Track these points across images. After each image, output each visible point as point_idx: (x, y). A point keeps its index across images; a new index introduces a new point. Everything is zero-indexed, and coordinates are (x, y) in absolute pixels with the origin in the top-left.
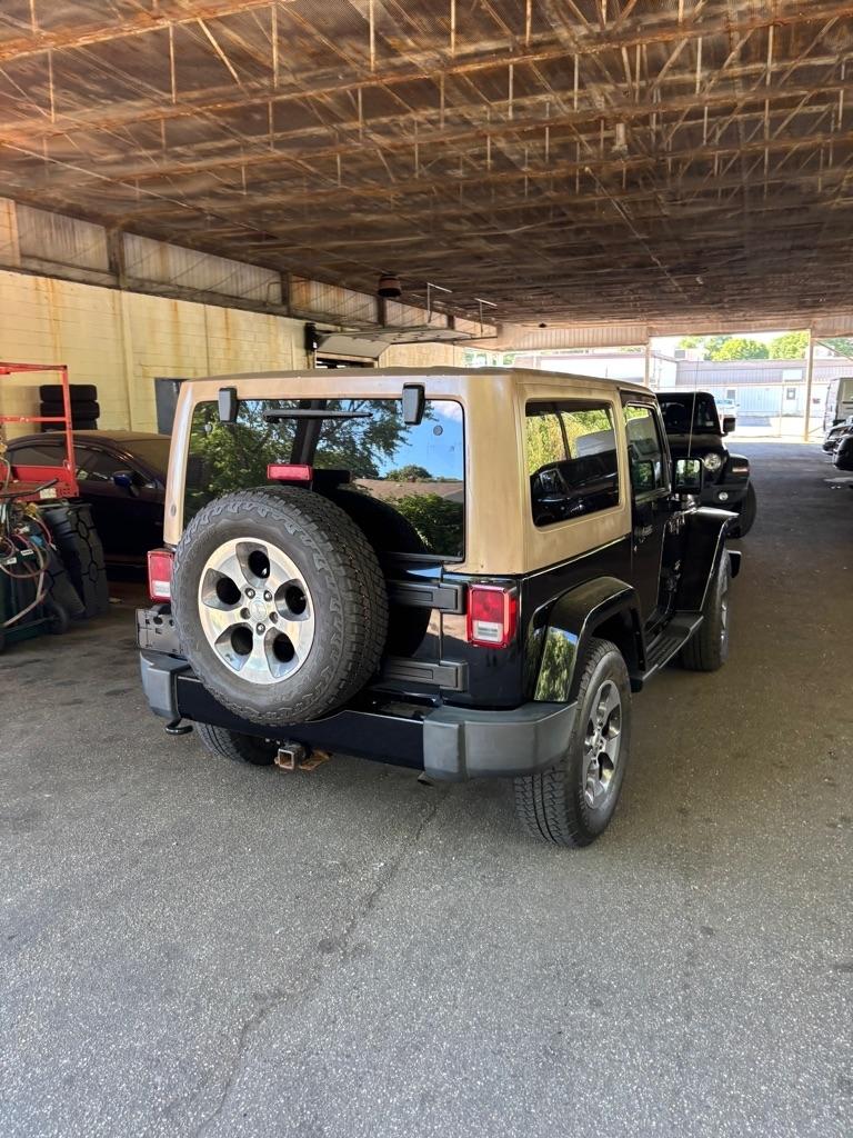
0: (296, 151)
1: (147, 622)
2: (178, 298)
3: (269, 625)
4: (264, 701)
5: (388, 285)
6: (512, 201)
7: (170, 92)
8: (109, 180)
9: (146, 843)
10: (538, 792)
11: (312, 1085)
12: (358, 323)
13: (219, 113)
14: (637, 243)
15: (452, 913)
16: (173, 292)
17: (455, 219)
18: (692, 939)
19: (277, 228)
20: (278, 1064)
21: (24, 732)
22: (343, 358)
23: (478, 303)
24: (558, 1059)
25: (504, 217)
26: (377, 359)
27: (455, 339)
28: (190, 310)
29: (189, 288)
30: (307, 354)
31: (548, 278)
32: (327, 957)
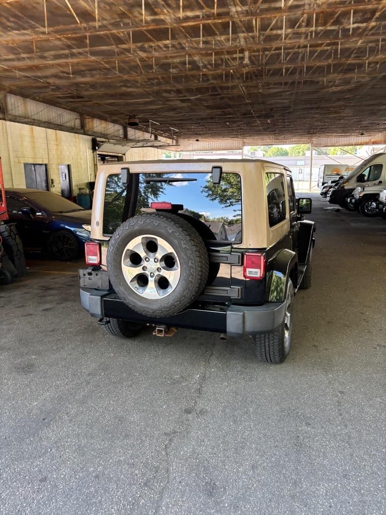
0: (101, 58)
1: (84, 275)
2: (33, 125)
3: (157, 273)
4: (155, 307)
5: (132, 121)
6: (194, 84)
7: (45, 27)
8: (7, 68)
9: (89, 374)
10: (267, 340)
11: (205, 466)
12: (115, 138)
13: (68, 39)
14: (247, 104)
15: (237, 394)
16: (31, 122)
17: (169, 92)
18: (337, 396)
19: (85, 93)
20: (186, 460)
21: (9, 330)
22: (109, 154)
23: (171, 130)
24: (301, 447)
25: (190, 91)
26: (124, 154)
27: (160, 146)
28: (39, 131)
29: (38, 120)
30: (93, 152)
31: (202, 119)
32: (189, 415)
